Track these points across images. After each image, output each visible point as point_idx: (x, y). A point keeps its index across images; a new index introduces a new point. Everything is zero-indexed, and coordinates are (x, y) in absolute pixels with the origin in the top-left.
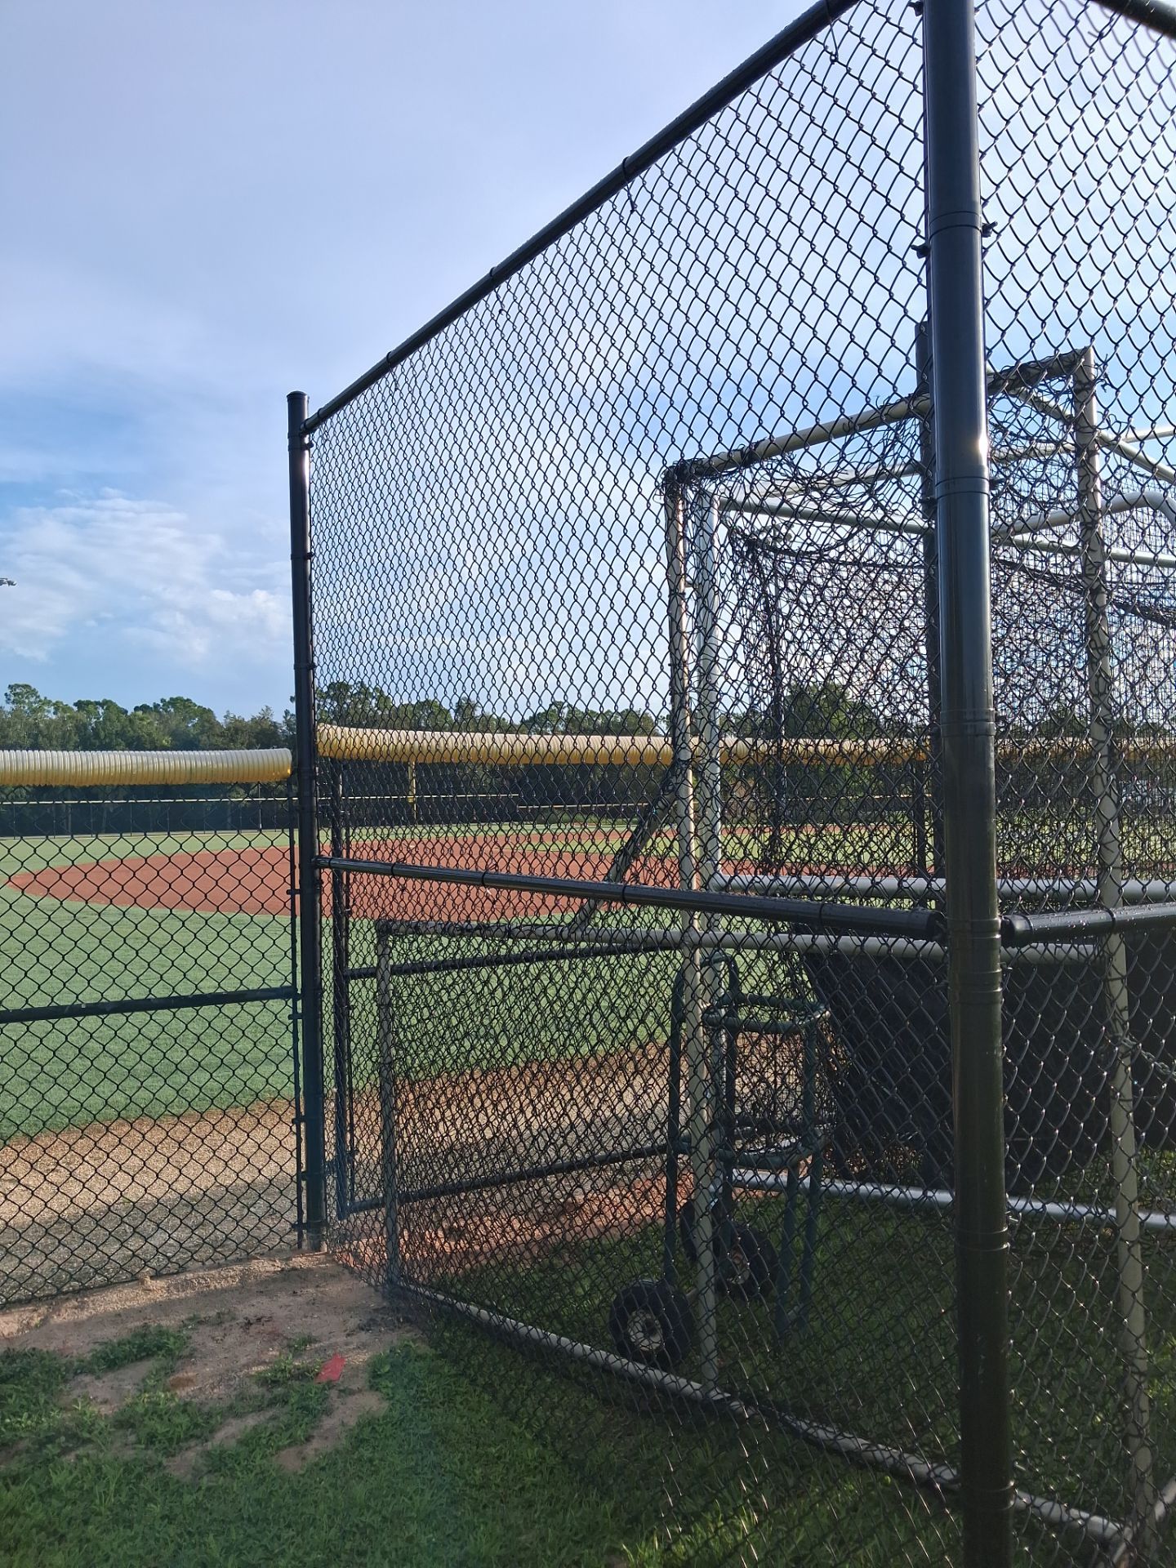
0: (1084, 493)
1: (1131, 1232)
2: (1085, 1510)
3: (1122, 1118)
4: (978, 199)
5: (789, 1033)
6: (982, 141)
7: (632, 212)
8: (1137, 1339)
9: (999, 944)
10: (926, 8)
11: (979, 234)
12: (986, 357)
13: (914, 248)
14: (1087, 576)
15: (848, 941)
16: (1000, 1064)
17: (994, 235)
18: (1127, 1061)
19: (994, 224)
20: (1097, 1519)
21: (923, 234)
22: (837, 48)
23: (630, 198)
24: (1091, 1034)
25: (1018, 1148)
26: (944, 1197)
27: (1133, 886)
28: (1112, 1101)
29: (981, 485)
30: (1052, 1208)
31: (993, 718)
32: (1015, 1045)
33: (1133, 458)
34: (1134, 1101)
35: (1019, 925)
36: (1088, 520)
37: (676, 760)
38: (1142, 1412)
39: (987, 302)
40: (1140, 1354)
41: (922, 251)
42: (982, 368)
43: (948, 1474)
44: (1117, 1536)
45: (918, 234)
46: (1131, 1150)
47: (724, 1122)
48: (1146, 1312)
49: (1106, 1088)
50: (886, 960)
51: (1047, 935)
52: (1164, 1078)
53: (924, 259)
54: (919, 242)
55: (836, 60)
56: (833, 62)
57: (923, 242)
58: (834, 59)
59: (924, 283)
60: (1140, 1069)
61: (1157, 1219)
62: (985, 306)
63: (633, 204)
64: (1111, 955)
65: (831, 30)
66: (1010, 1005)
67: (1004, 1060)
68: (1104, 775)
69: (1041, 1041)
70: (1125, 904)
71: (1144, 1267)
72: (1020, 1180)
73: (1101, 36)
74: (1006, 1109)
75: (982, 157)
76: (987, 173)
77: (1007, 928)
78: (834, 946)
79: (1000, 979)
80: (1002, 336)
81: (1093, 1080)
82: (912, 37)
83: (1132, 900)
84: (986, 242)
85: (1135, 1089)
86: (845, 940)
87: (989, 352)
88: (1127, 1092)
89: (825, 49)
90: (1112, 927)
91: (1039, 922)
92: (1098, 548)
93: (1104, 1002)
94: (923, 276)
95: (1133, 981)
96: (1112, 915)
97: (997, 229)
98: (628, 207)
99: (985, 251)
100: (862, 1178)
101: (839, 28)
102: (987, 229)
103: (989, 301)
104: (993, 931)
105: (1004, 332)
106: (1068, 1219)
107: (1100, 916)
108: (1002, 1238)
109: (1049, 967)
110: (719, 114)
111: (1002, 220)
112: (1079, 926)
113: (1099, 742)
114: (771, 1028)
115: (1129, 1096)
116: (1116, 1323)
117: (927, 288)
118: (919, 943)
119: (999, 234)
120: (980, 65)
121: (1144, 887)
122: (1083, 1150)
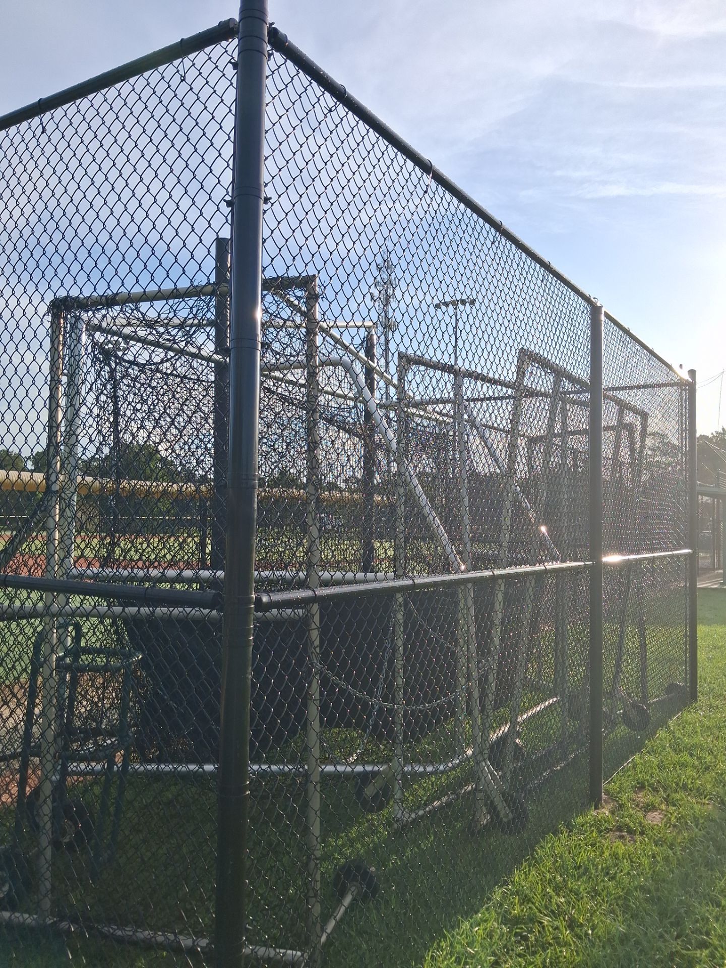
0: (310, 356)
1: (315, 778)
2: (283, 948)
3: (313, 711)
4: (262, 183)
5: (115, 671)
6: (266, 151)
7: (43, 133)
8: (317, 838)
9: (253, 611)
10: (239, 67)
11: (262, 202)
12: (263, 272)
13: (225, 201)
14: (309, 402)
15: (161, 611)
16: (249, 682)
17: (270, 204)
18: (318, 677)
19: (270, 198)
20: (289, 952)
21: (230, 194)
22: (185, 74)
23: (42, 124)
24: (300, 662)
25: (256, 733)
26: (209, 768)
27: (326, 575)
28: (309, 701)
29: (256, 345)
30: (274, 768)
31: (257, 478)
32: (257, 671)
33: (337, 341)
34: (320, 700)
35: (265, 599)
36: (312, 371)
37: (48, 490)
38: (317, 881)
39: (264, 241)
40: (318, 847)
41: (229, 204)
42: (260, 277)
43: (204, 942)
44: (302, 958)
45: (228, 193)
46: (318, 729)
47: (67, 732)
48: (321, 823)
49: (307, 693)
50: (184, 622)
51: (280, 605)
52: (337, 685)
53: (230, 208)
54: (228, 198)
55: (184, 80)
56: (182, 81)
57: (230, 199)
58: (183, 80)
59: (230, 222)
60: (325, 682)
61: (330, 768)
62: (263, 243)
63: (44, 128)
64: (313, 616)
65: (182, 61)
66: (256, 647)
67: (252, 680)
68: (313, 513)
69: (272, 668)
70: (321, 586)
71: (321, 796)
72: (257, 751)
73: (330, 111)
74: (251, 710)
75: (265, 160)
76: (268, 169)
77: (259, 600)
78: (153, 613)
79: (252, 632)
80: (272, 261)
81: (300, 689)
82: (230, 81)
83: (325, 584)
84: (266, 207)
85: (321, 693)
86: (159, 610)
87: (264, 269)
88: (317, 696)
89: (178, 71)
90: (315, 599)
91: (277, 597)
92: (316, 387)
93: (309, 642)
94: (229, 218)
95: (323, 631)
96: (314, 592)
97: (272, 201)
98: (40, 129)
99: (265, 212)
100: (159, 761)
101: (187, 62)
102: (267, 200)
103: (265, 240)
104: (250, 603)
105: (273, 259)
106: (282, 772)
107: (307, 593)
108: (246, 788)
109: (279, 623)
110: (107, 89)
111: (274, 198)
112: (297, 599)
113: (311, 494)
114: (105, 668)
115: (318, 697)
116: (306, 830)
117: (231, 225)
118: (206, 611)
119: (272, 204)
120: (267, 108)
121: (332, 576)
122: (293, 732)
